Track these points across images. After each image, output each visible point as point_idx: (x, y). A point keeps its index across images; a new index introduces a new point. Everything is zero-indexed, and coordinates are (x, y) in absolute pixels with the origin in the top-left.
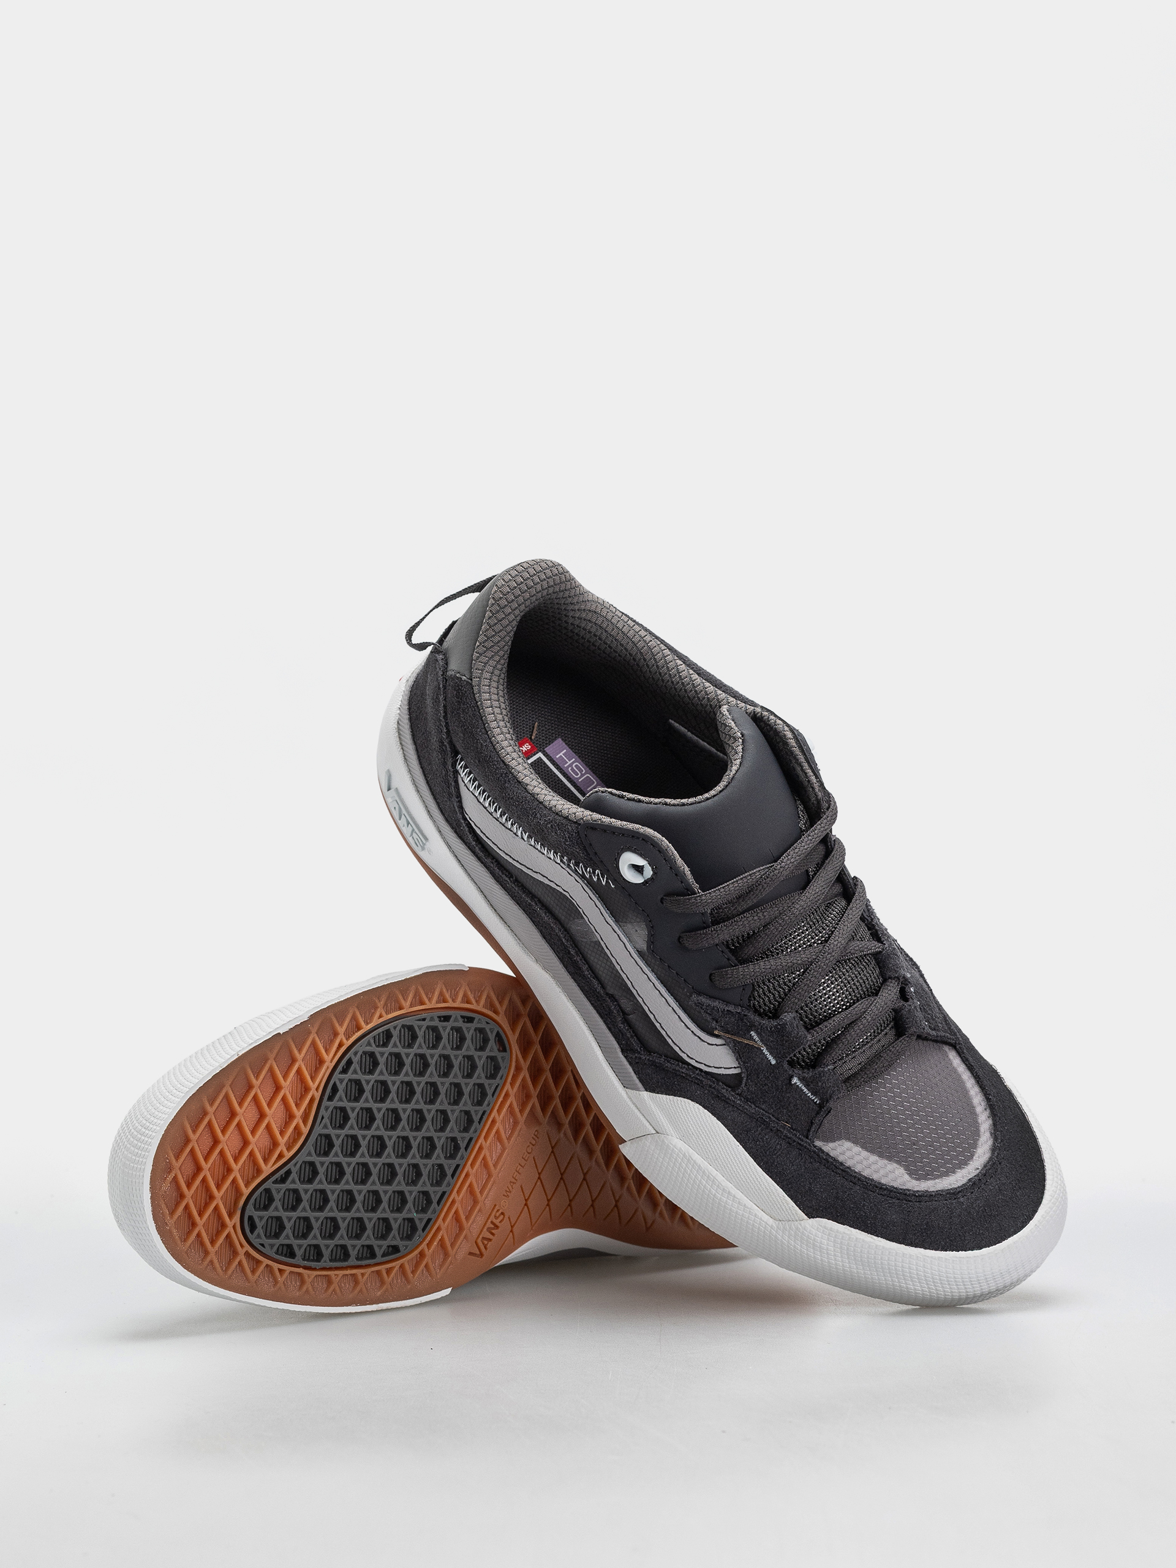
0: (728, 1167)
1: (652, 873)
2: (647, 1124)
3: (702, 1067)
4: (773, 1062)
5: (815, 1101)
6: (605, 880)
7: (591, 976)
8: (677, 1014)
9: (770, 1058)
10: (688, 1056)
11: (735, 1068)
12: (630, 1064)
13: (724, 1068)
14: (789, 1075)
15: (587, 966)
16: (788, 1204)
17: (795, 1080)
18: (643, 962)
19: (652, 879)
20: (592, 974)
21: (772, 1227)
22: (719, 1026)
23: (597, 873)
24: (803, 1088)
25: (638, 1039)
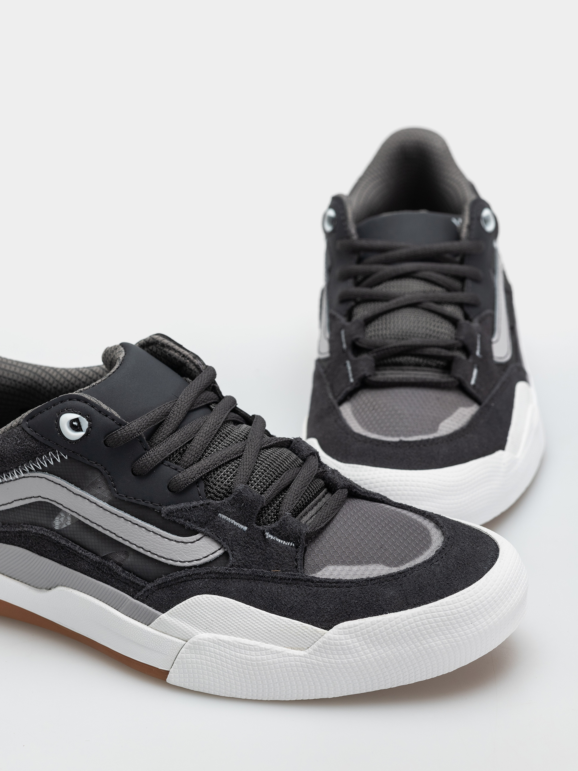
0: (250, 629)
1: (87, 422)
2: (177, 640)
3: (195, 563)
4: (246, 528)
5: (291, 544)
6: (59, 458)
7: (84, 552)
8: (158, 534)
9: (242, 526)
10: (180, 562)
11: (219, 549)
12: (143, 601)
13: (211, 554)
14: (261, 531)
15: (78, 546)
16: (307, 628)
17: (268, 535)
18: (115, 509)
19: (90, 426)
20: (85, 550)
21: (305, 656)
22: (192, 523)
23: (50, 455)
24: (277, 539)
25: (140, 577)
